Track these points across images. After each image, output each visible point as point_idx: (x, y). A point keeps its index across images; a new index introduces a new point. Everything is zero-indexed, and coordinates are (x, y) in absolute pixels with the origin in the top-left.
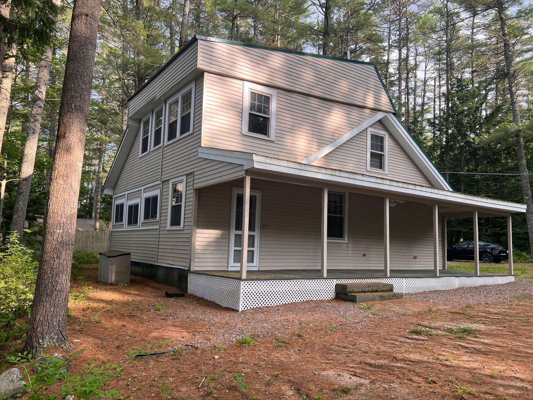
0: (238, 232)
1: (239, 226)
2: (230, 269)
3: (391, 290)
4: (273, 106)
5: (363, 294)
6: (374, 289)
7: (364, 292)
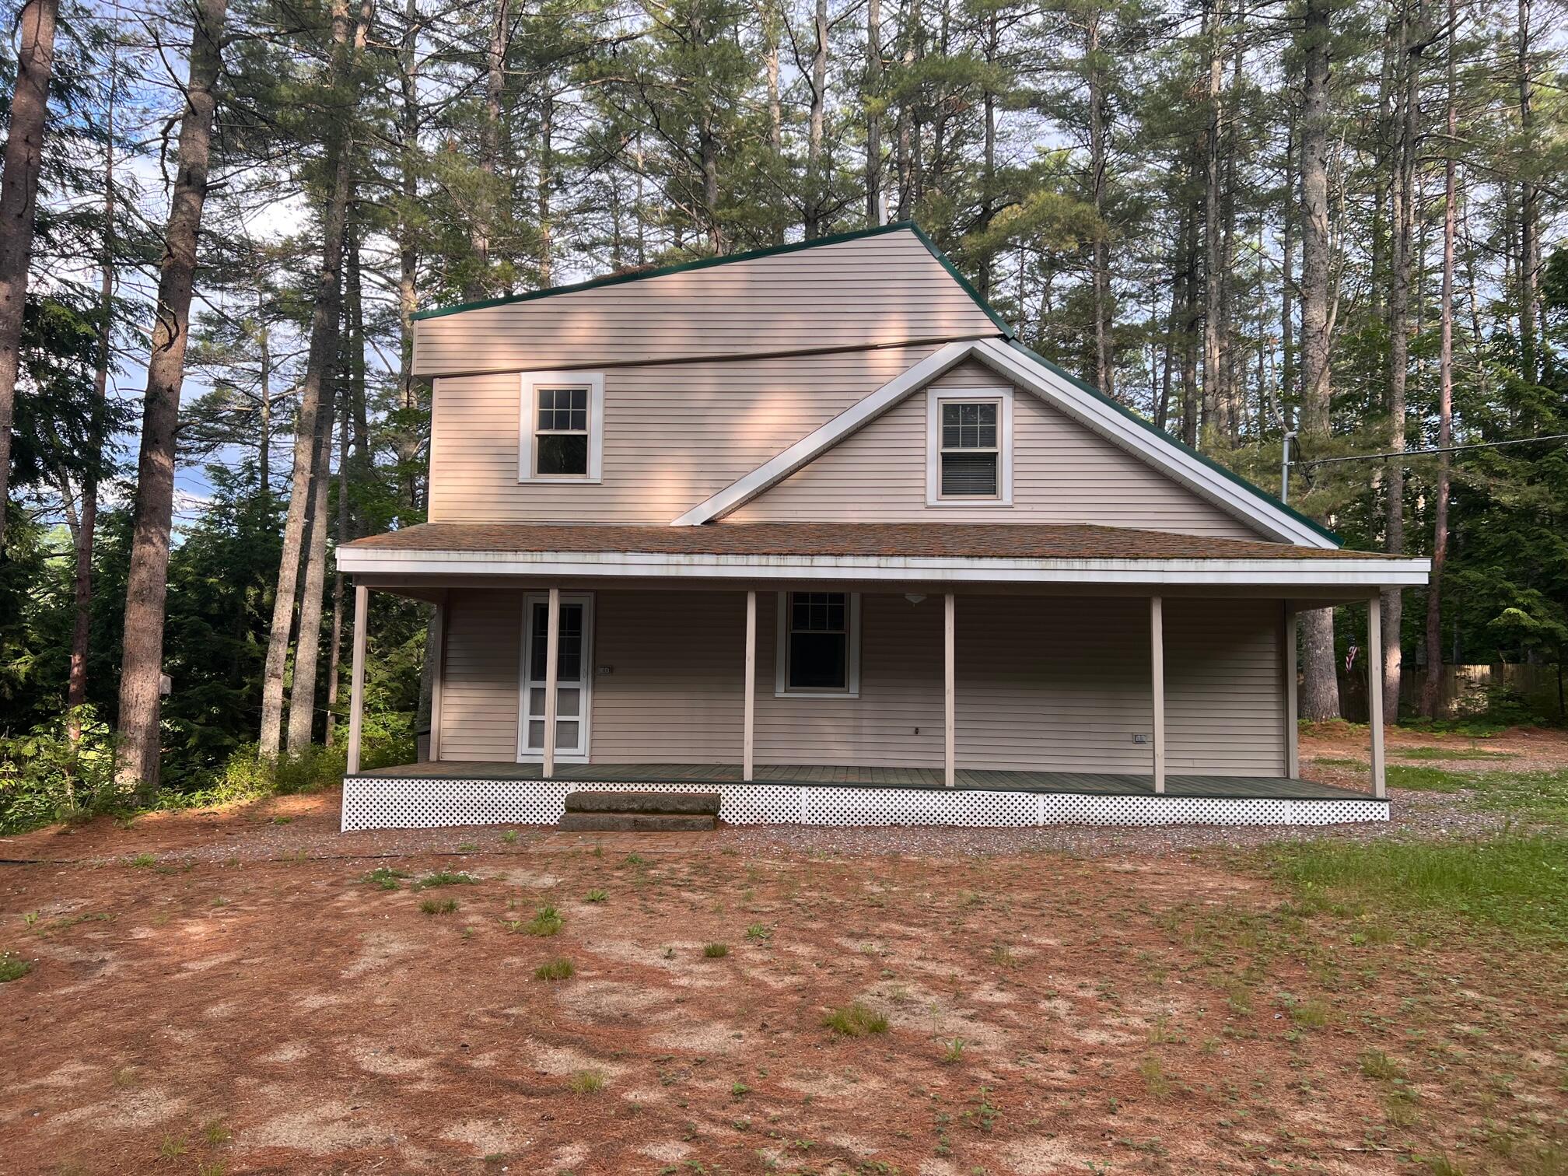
0: (538, 684)
1: (539, 673)
2: (520, 760)
3: (714, 812)
4: (595, 414)
5: (580, 815)
6: (648, 805)
7: (617, 811)
